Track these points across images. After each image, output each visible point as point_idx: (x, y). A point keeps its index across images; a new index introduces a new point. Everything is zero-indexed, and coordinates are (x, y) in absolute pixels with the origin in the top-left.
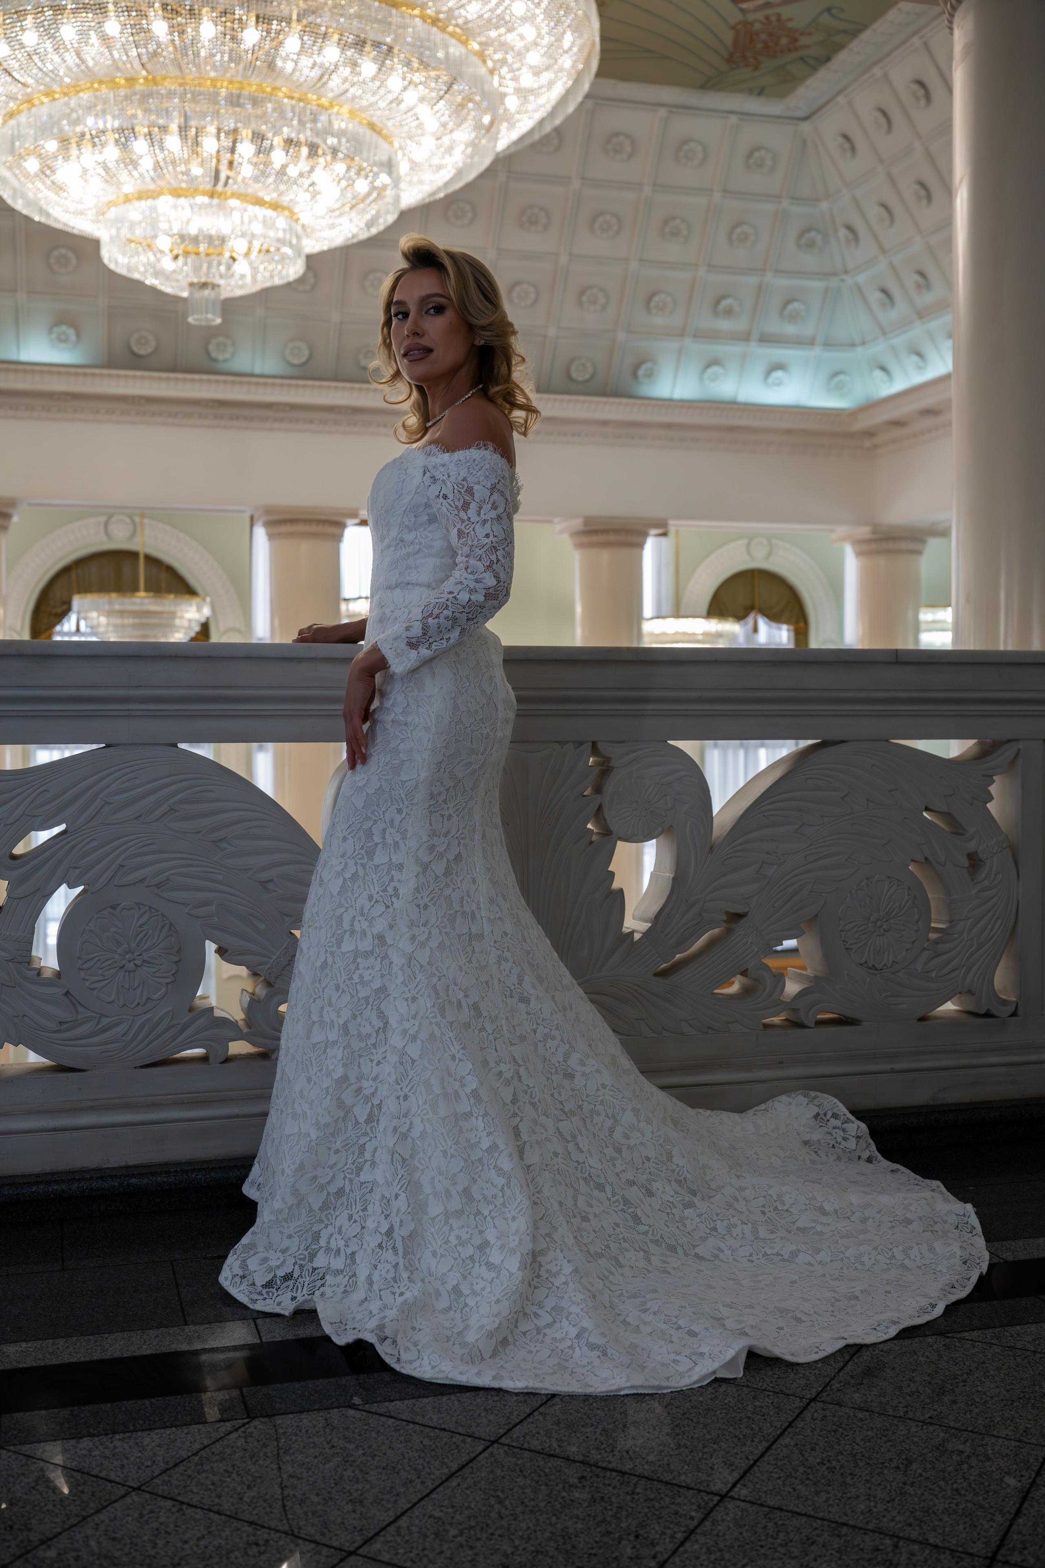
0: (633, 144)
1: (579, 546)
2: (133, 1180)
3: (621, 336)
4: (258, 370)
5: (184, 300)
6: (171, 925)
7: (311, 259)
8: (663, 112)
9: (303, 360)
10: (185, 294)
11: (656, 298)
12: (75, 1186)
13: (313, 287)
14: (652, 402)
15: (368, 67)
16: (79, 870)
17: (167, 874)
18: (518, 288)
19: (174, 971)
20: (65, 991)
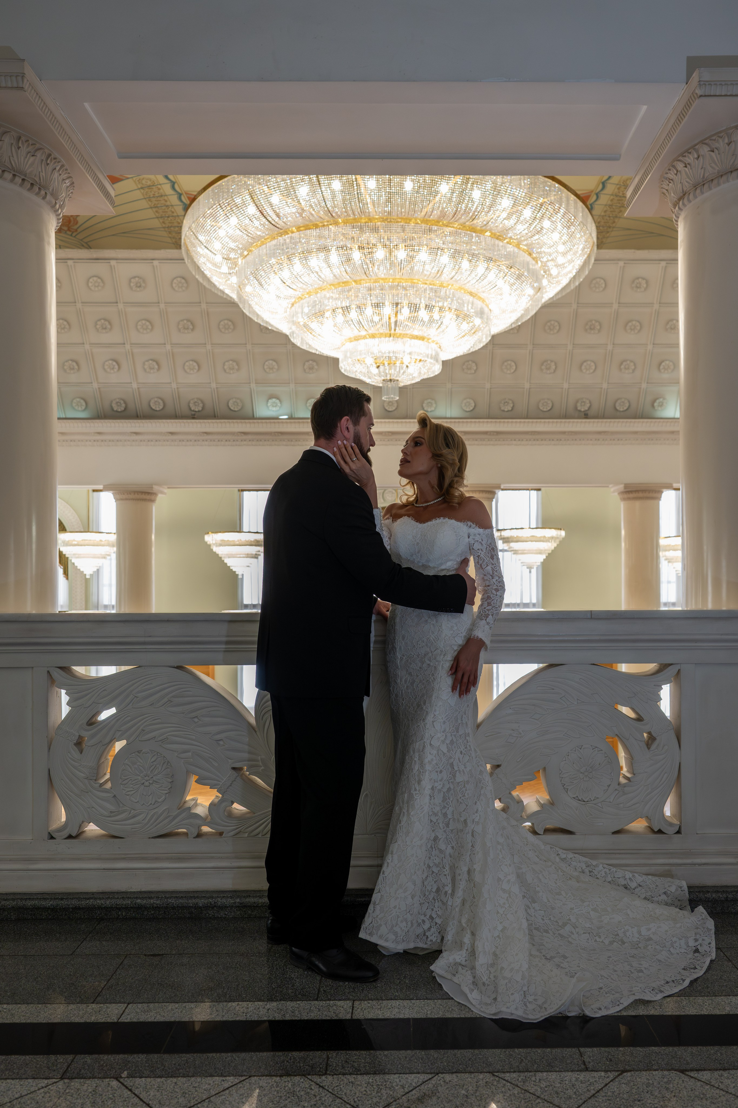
0: (647, 282)
1: (624, 499)
2: (139, 901)
3: (644, 386)
4: (448, 415)
5: (381, 387)
6: (168, 762)
7: (445, 363)
8: (663, 264)
9: (471, 408)
10: (381, 385)
11: (663, 364)
12: (108, 902)
13: (475, 371)
14: (662, 420)
15: (465, 264)
16: (121, 732)
17: (166, 735)
18: (585, 364)
19: (169, 787)
20: (113, 795)
